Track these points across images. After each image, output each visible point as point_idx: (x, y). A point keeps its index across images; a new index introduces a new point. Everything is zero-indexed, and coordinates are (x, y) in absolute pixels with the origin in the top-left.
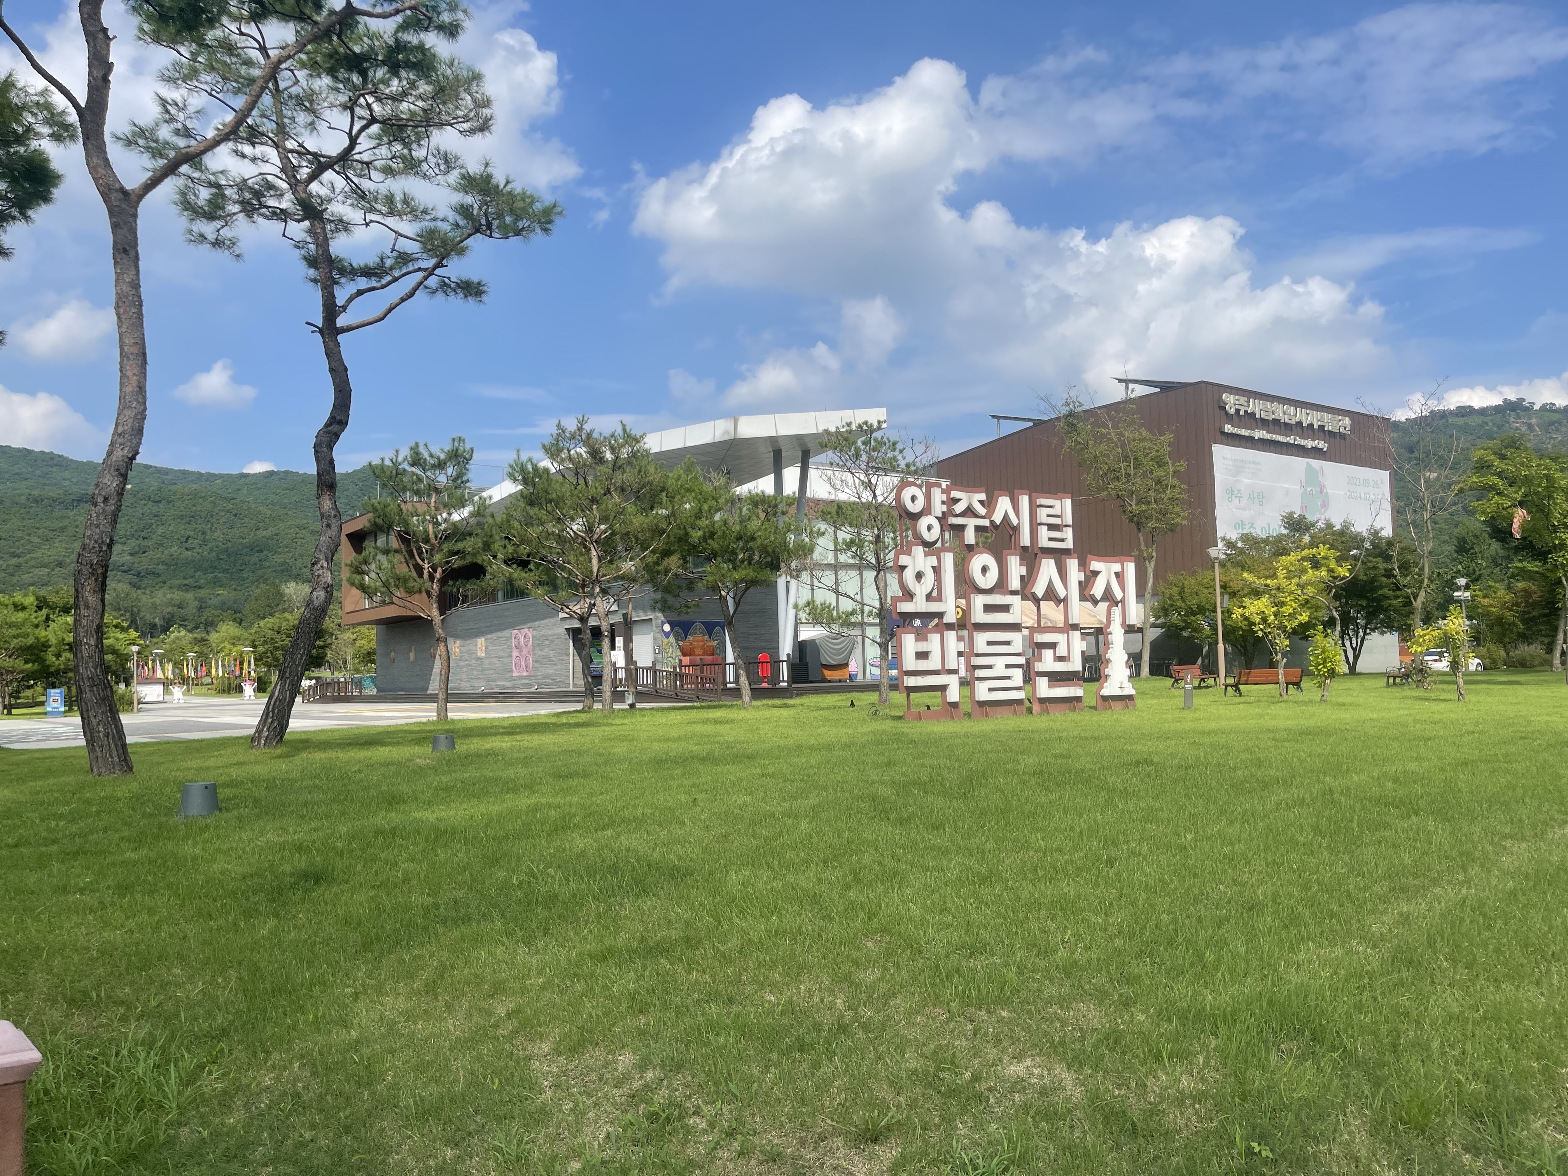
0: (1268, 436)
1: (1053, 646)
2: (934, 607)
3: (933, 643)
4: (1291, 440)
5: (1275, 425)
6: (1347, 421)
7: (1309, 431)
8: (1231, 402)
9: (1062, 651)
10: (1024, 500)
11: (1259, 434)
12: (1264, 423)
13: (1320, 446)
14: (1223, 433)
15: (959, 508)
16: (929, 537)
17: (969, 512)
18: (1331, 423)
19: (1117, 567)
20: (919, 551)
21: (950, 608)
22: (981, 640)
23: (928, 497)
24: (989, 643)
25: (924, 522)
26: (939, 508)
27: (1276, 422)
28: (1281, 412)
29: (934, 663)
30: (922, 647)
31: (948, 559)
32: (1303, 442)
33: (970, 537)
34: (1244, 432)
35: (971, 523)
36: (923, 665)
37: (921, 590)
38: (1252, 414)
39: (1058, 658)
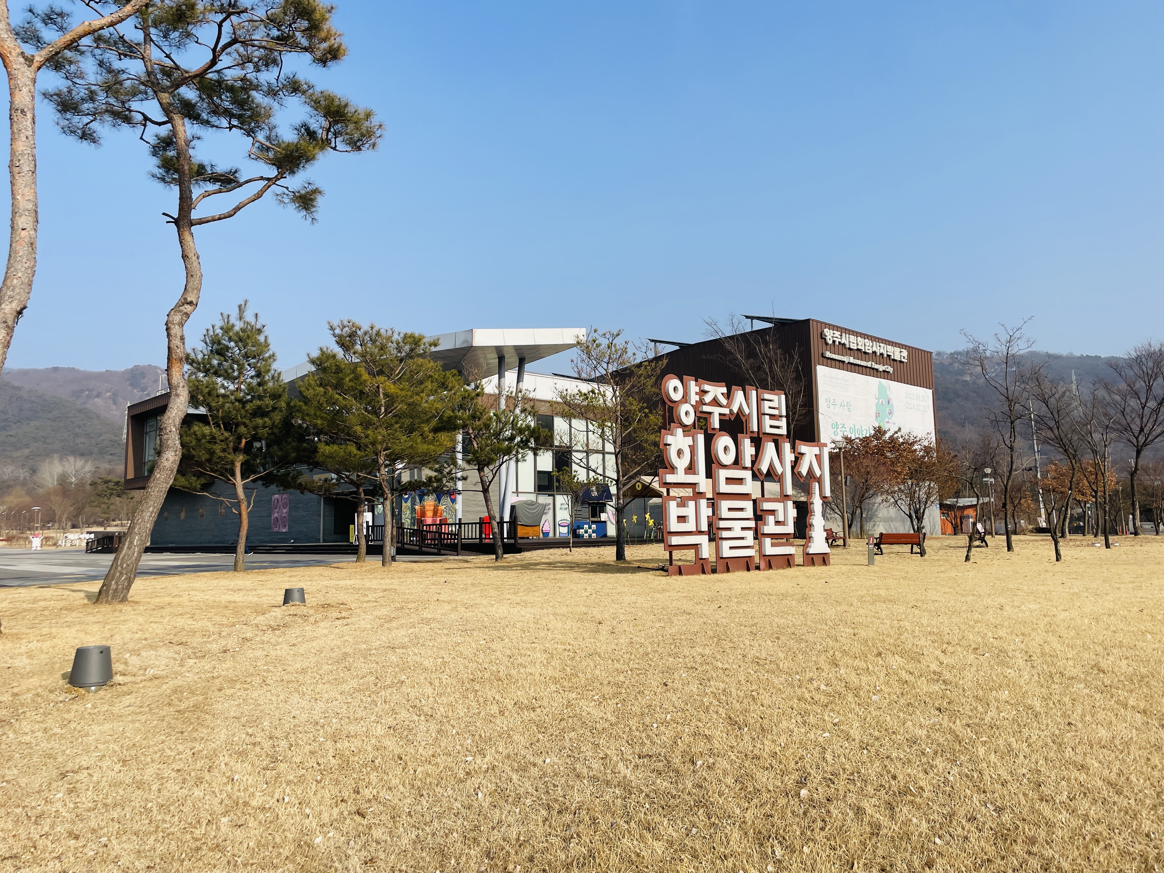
0: (854, 361)
1: (773, 512)
2: (691, 479)
4: (869, 364)
6: (905, 353)
8: (829, 334)
9: (780, 517)
10: (753, 395)
11: (849, 359)
12: (852, 352)
13: (888, 370)
14: (825, 357)
15: (708, 398)
16: (686, 421)
17: (715, 402)
19: (816, 451)
20: (680, 432)
21: (702, 480)
22: (725, 505)
23: (686, 389)
24: (730, 510)
26: (694, 398)
27: (860, 351)
28: (861, 344)
29: (690, 526)
30: (682, 512)
31: (700, 440)
32: (876, 366)
33: (715, 422)
34: (838, 357)
35: (717, 411)
36: (682, 527)
37: (681, 464)
38: (844, 344)
39: (778, 523)
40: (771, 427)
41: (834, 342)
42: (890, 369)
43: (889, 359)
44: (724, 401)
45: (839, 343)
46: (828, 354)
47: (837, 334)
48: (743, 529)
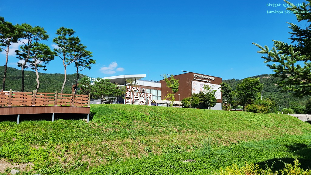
0: (201, 80)
1: (142, 101)
2: (129, 97)
3: (129, 100)
4: (204, 80)
6: (214, 78)
7: (208, 79)
8: (195, 75)
10: (140, 88)
11: (199, 79)
12: (201, 78)
13: (209, 81)
14: (194, 79)
15: (133, 88)
16: (130, 91)
17: (134, 89)
18: (211, 78)
20: (128, 92)
21: (131, 97)
22: (134, 100)
23: (130, 87)
25: (129, 90)
26: (131, 88)
27: (202, 78)
28: (203, 77)
29: (129, 102)
30: (128, 100)
31: (131, 93)
32: (206, 81)
33: (134, 91)
34: (197, 79)
35: (134, 90)
36: (128, 102)
37: (128, 95)
45: (197, 76)
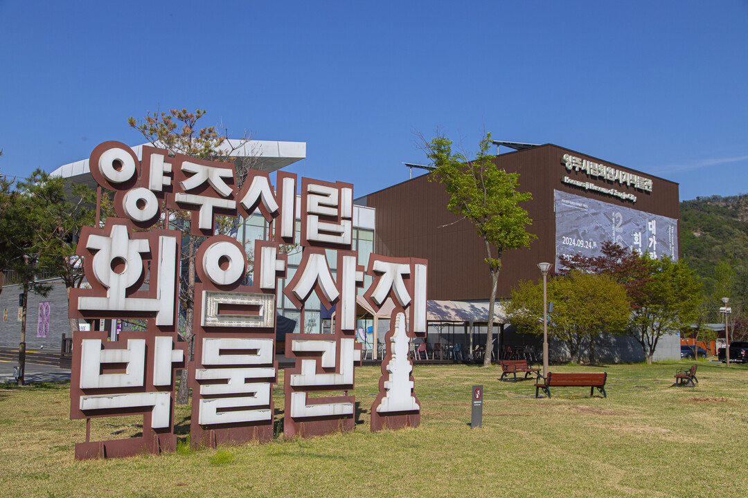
0: (595, 188)
1: (317, 355)
2: (140, 305)
3: (134, 352)
4: (611, 192)
5: (599, 180)
6: (650, 182)
7: (624, 187)
8: (570, 161)
9: (328, 360)
10: (289, 184)
11: (589, 185)
12: (593, 178)
13: (631, 198)
14: (563, 183)
15: (189, 184)
16: (139, 215)
17: (205, 188)
18: (639, 182)
19: (406, 269)
20: (120, 231)
21: (164, 307)
22: (211, 349)
23: (142, 165)
24: (222, 352)
25: (132, 196)
26: (158, 179)
27: (601, 178)
28: (605, 172)
29: (132, 377)
30: (113, 356)
31: (168, 247)
32: (620, 195)
33: (205, 220)
34: (579, 184)
35: (208, 203)
36: (112, 381)
37: (118, 284)
38: (585, 171)
39: (321, 370)
40: (320, 232)
41: (574, 168)
42: (633, 198)
43: (631, 188)
44: (226, 190)
45: (580, 169)
46: (567, 179)
47: (578, 160)
48: (248, 380)
